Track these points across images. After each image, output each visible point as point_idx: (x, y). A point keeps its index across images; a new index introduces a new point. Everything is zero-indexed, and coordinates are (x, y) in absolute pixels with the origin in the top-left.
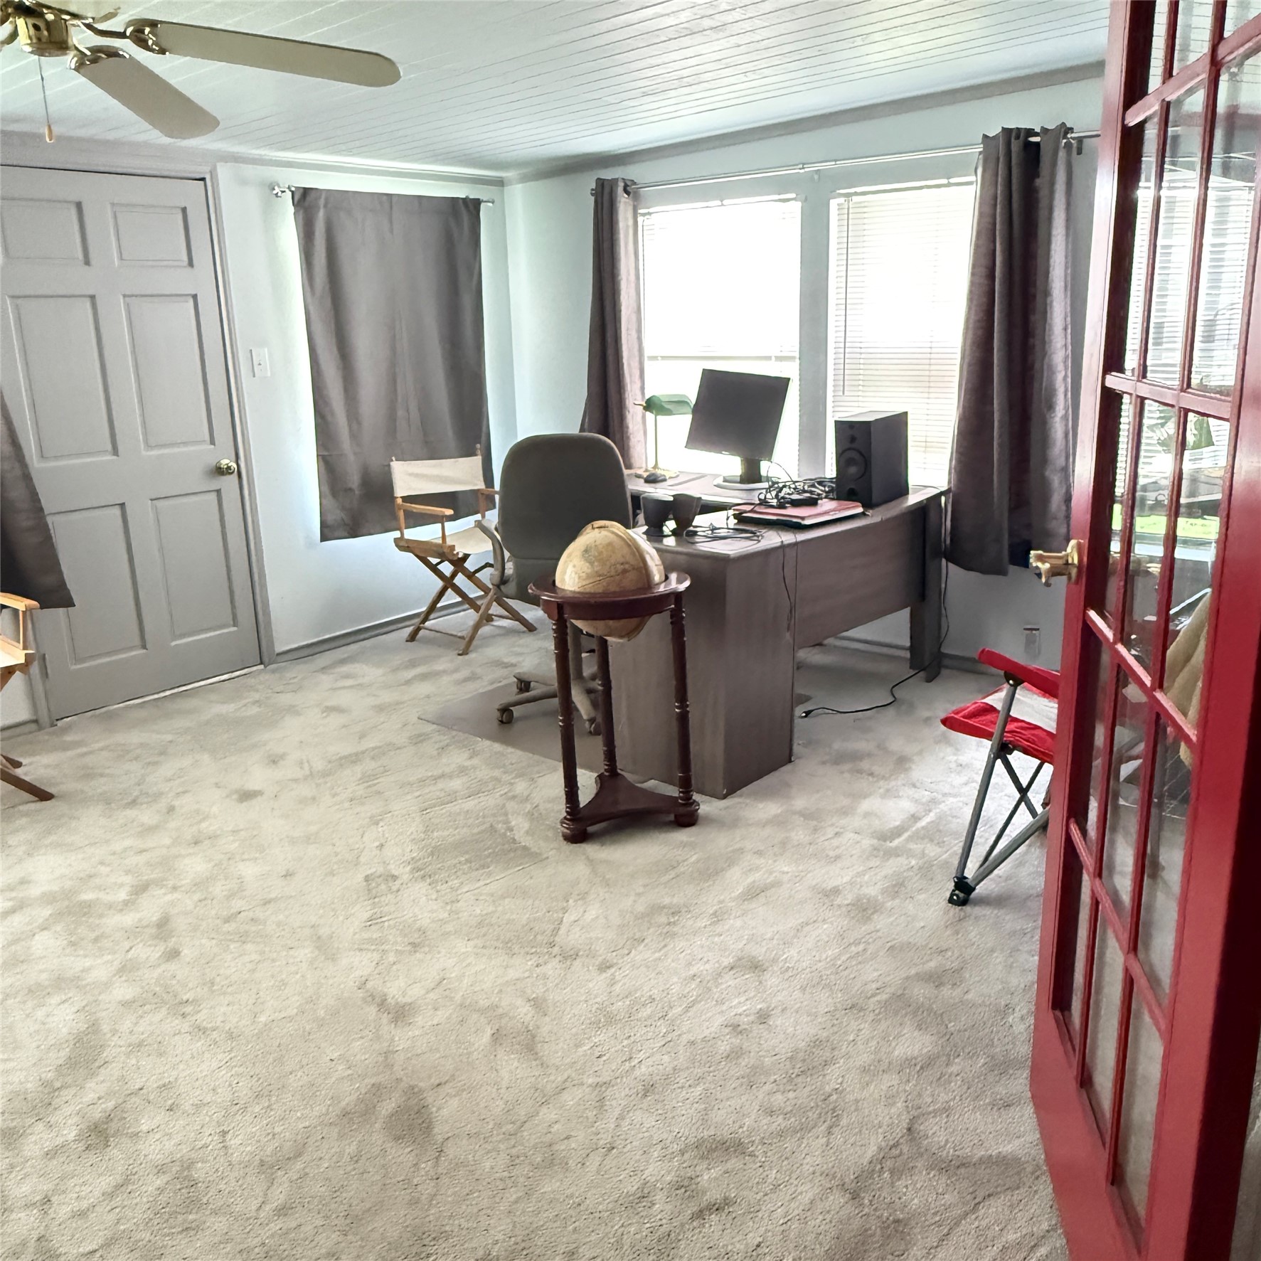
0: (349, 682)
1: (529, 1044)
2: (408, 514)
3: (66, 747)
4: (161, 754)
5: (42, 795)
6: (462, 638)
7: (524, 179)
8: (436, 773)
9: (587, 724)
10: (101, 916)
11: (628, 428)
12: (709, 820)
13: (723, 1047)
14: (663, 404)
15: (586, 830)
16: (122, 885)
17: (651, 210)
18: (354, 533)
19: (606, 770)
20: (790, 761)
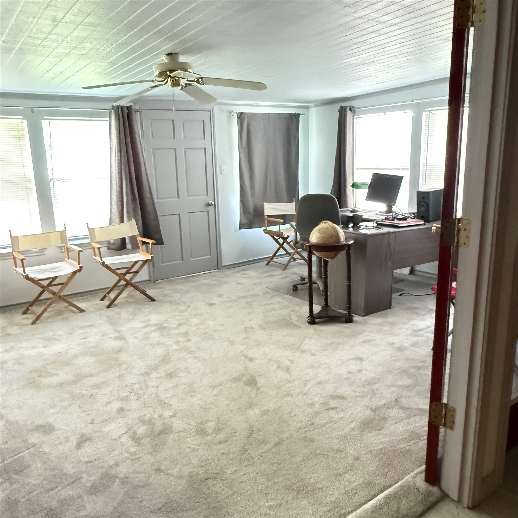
0: (245, 276)
1: (287, 370)
2: (268, 221)
3: (158, 289)
4: (187, 292)
5: (153, 300)
6: (284, 264)
7: (316, 106)
8: (270, 303)
9: (322, 292)
10: (169, 330)
11: (347, 193)
12: (357, 322)
13: (345, 376)
14: (359, 185)
15: (315, 321)
16: (175, 323)
17: (359, 116)
18: (250, 227)
19: (324, 304)
20: (390, 308)
